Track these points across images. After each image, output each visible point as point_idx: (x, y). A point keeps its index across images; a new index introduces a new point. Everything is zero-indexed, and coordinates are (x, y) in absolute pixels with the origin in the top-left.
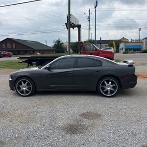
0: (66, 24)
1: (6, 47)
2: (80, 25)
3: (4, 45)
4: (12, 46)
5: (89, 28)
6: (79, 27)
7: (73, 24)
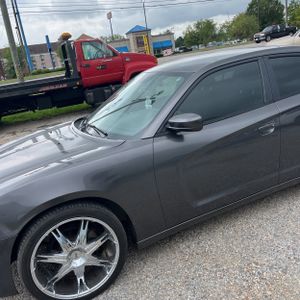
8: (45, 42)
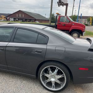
0: (58, 2)
1: (18, 16)
2: (68, 4)
3: (17, 15)
4: (22, 16)
5: (74, 6)
6: (67, 5)
7: (63, 3)
8: (80, 16)
